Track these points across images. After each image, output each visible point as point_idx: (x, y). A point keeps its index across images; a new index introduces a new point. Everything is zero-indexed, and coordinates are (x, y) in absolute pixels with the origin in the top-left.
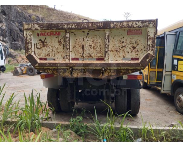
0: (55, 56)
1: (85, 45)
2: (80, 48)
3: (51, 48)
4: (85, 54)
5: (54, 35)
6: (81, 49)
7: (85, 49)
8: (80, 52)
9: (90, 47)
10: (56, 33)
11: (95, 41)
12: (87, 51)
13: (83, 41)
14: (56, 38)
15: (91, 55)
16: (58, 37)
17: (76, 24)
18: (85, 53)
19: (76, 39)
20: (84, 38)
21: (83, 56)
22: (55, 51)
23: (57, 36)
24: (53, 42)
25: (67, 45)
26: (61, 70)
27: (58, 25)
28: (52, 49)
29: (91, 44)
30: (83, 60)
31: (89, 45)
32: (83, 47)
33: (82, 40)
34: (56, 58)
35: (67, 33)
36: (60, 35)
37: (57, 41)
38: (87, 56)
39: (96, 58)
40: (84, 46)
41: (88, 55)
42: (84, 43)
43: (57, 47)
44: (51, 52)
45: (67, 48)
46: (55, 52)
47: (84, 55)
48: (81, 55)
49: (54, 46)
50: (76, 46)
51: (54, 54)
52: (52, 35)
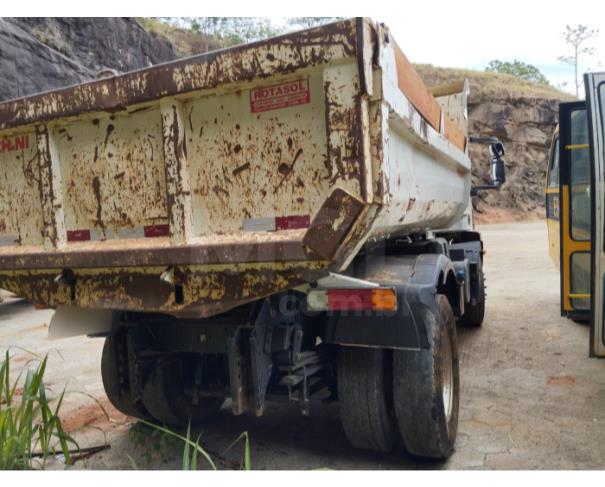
0: (19, 229)
1: (103, 175)
2: (87, 188)
3: (7, 199)
4: (106, 214)
5: (13, 148)
6: (92, 191)
7: (105, 191)
8: (90, 208)
9: (120, 184)
10: (17, 140)
11: (134, 156)
12: (111, 200)
13: (95, 160)
14: (18, 158)
15: (124, 216)
16: (23, 156)
17: (60, 97)
18: (105, 207)
19: (75, 156)
20: (96, 149)
21: (99, 223)
22: (19, 207)
23: (19, 152)
24: (10, 175)
25: (44, 182)
26: (44, 280)
27: (9, 109)
28: (10, 203)
29: (120, 171)
30: (102, 237)
31: (113, 175)
32: (96, 185)
33: (93, 155)
34: (23, 236)
35: (40, 134)
36: (27, 147)
37: (22, 170)
38: (113, 221)
39: (146, 228)
40: (100, 180)
41: (117, 217)
42: (97, 167)
43: (21, 191)
44: (8, 214)
45: (44, 193)
46: (19, 211)
47: (103, 218)
48: (95, 218)
49: (13, 189)
50: (75, 181)
51: (15, 221)
52: (6, 150)
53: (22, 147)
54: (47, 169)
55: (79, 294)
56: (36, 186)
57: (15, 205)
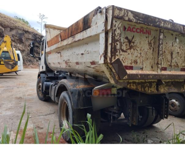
0: (143, 64)
1: (174, 51)
2: (169, 54)
3: (139, 52)
4: (173, 63)
5: (144, 33)
6: (170, 55)
7: (174, 56)
8: (169, 61)
9: (178, 55)
10: (146, 31)
11: (181, 48)
12: (175, 59)
13: (172, 46)
14: (147, 37)
15: (177, 64)
16: (149, 37)
18: (173, 61)
19: (166, 43)
20: (173, 43)
21: (171, 66)
22: (144, 56)
23: (147, 35)
24: (142, 43)
25: (160, 50)
26: (147, 84)
27: (155, 20)
28: (141, 54)
29: (178, 51)
30: (170, 70)
31: (177, 52)
32: (172, 54)
33: (172, 45)
34: (144, 67)
35: (161, 32)
36: (150, 34)
37: (148, 42)
38: (174, 65)
39: (181, 69)
40: (173, 52)
41: (176, 65)
42: (173, 48)
43: (146, 50)
44: (139, 58)
45: (160, 53)
46: (144, 57)
47: (172, 64)
48: (170, 64)
49: (143, 49)
50: (166, 51)
51: (142, 61)
52: (142, 33)
53: (149, 34)
54: (162, 45)
55: (160, 88)
56: (152, 50)
57: (142, 54)
